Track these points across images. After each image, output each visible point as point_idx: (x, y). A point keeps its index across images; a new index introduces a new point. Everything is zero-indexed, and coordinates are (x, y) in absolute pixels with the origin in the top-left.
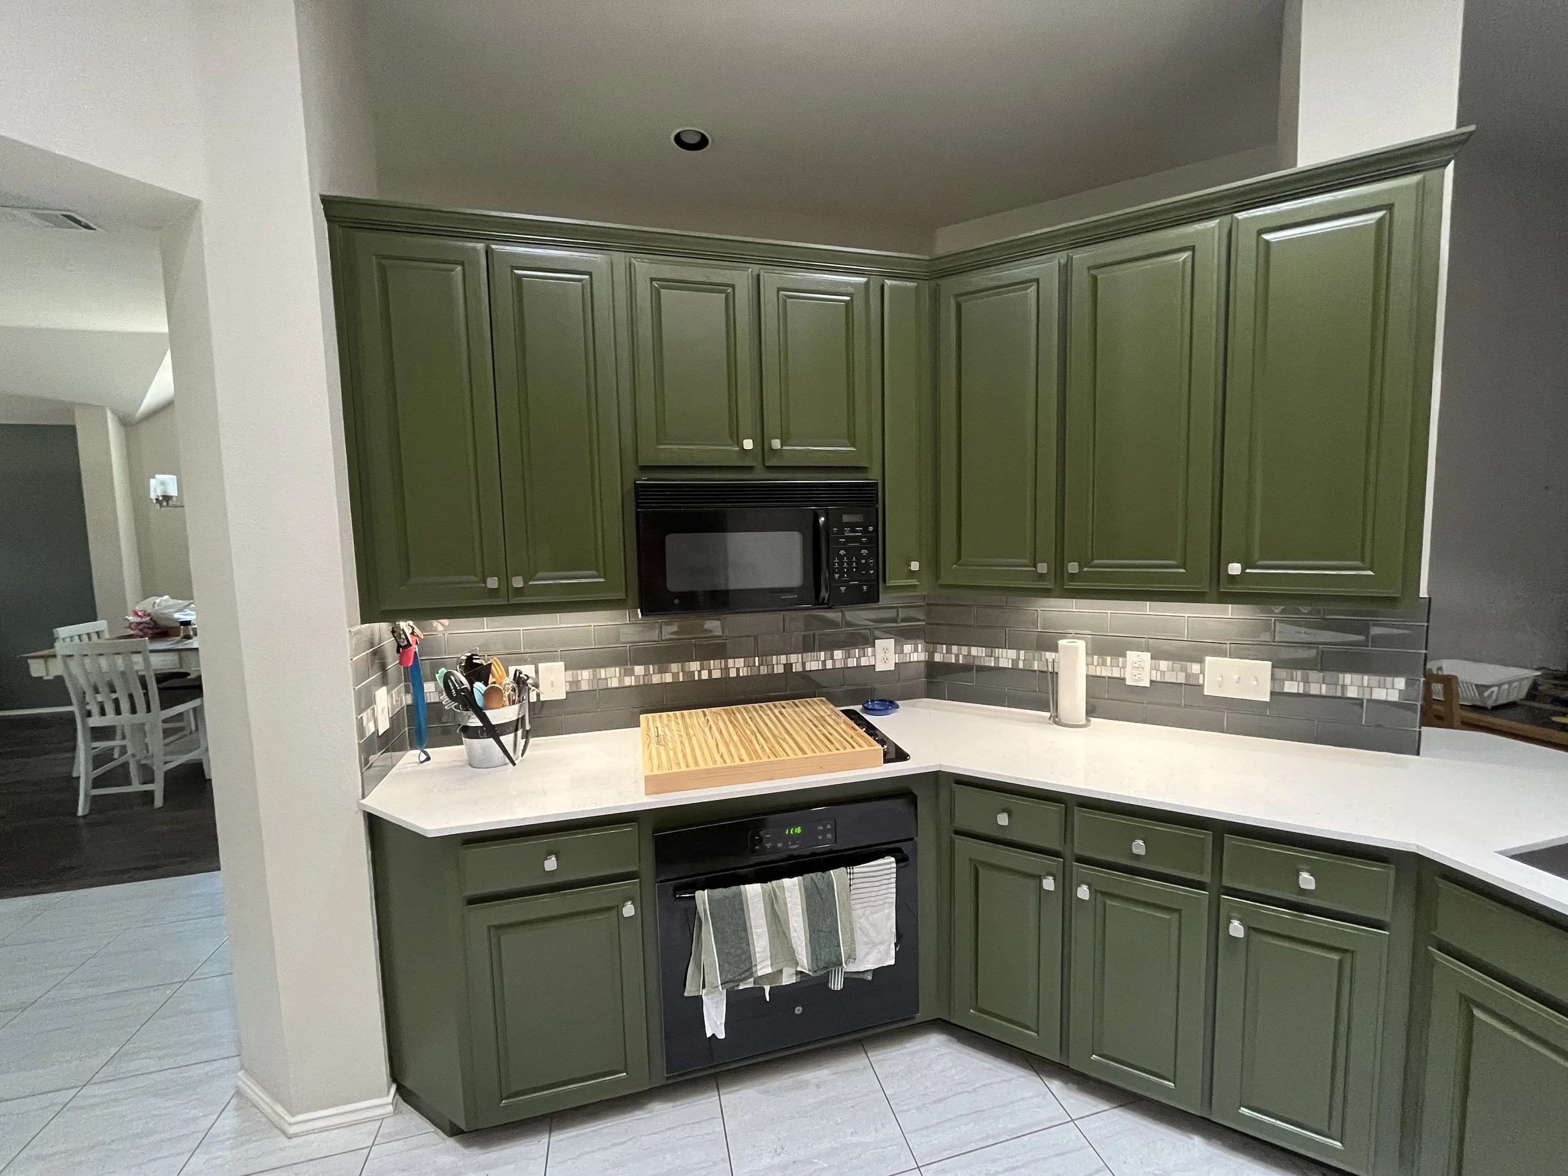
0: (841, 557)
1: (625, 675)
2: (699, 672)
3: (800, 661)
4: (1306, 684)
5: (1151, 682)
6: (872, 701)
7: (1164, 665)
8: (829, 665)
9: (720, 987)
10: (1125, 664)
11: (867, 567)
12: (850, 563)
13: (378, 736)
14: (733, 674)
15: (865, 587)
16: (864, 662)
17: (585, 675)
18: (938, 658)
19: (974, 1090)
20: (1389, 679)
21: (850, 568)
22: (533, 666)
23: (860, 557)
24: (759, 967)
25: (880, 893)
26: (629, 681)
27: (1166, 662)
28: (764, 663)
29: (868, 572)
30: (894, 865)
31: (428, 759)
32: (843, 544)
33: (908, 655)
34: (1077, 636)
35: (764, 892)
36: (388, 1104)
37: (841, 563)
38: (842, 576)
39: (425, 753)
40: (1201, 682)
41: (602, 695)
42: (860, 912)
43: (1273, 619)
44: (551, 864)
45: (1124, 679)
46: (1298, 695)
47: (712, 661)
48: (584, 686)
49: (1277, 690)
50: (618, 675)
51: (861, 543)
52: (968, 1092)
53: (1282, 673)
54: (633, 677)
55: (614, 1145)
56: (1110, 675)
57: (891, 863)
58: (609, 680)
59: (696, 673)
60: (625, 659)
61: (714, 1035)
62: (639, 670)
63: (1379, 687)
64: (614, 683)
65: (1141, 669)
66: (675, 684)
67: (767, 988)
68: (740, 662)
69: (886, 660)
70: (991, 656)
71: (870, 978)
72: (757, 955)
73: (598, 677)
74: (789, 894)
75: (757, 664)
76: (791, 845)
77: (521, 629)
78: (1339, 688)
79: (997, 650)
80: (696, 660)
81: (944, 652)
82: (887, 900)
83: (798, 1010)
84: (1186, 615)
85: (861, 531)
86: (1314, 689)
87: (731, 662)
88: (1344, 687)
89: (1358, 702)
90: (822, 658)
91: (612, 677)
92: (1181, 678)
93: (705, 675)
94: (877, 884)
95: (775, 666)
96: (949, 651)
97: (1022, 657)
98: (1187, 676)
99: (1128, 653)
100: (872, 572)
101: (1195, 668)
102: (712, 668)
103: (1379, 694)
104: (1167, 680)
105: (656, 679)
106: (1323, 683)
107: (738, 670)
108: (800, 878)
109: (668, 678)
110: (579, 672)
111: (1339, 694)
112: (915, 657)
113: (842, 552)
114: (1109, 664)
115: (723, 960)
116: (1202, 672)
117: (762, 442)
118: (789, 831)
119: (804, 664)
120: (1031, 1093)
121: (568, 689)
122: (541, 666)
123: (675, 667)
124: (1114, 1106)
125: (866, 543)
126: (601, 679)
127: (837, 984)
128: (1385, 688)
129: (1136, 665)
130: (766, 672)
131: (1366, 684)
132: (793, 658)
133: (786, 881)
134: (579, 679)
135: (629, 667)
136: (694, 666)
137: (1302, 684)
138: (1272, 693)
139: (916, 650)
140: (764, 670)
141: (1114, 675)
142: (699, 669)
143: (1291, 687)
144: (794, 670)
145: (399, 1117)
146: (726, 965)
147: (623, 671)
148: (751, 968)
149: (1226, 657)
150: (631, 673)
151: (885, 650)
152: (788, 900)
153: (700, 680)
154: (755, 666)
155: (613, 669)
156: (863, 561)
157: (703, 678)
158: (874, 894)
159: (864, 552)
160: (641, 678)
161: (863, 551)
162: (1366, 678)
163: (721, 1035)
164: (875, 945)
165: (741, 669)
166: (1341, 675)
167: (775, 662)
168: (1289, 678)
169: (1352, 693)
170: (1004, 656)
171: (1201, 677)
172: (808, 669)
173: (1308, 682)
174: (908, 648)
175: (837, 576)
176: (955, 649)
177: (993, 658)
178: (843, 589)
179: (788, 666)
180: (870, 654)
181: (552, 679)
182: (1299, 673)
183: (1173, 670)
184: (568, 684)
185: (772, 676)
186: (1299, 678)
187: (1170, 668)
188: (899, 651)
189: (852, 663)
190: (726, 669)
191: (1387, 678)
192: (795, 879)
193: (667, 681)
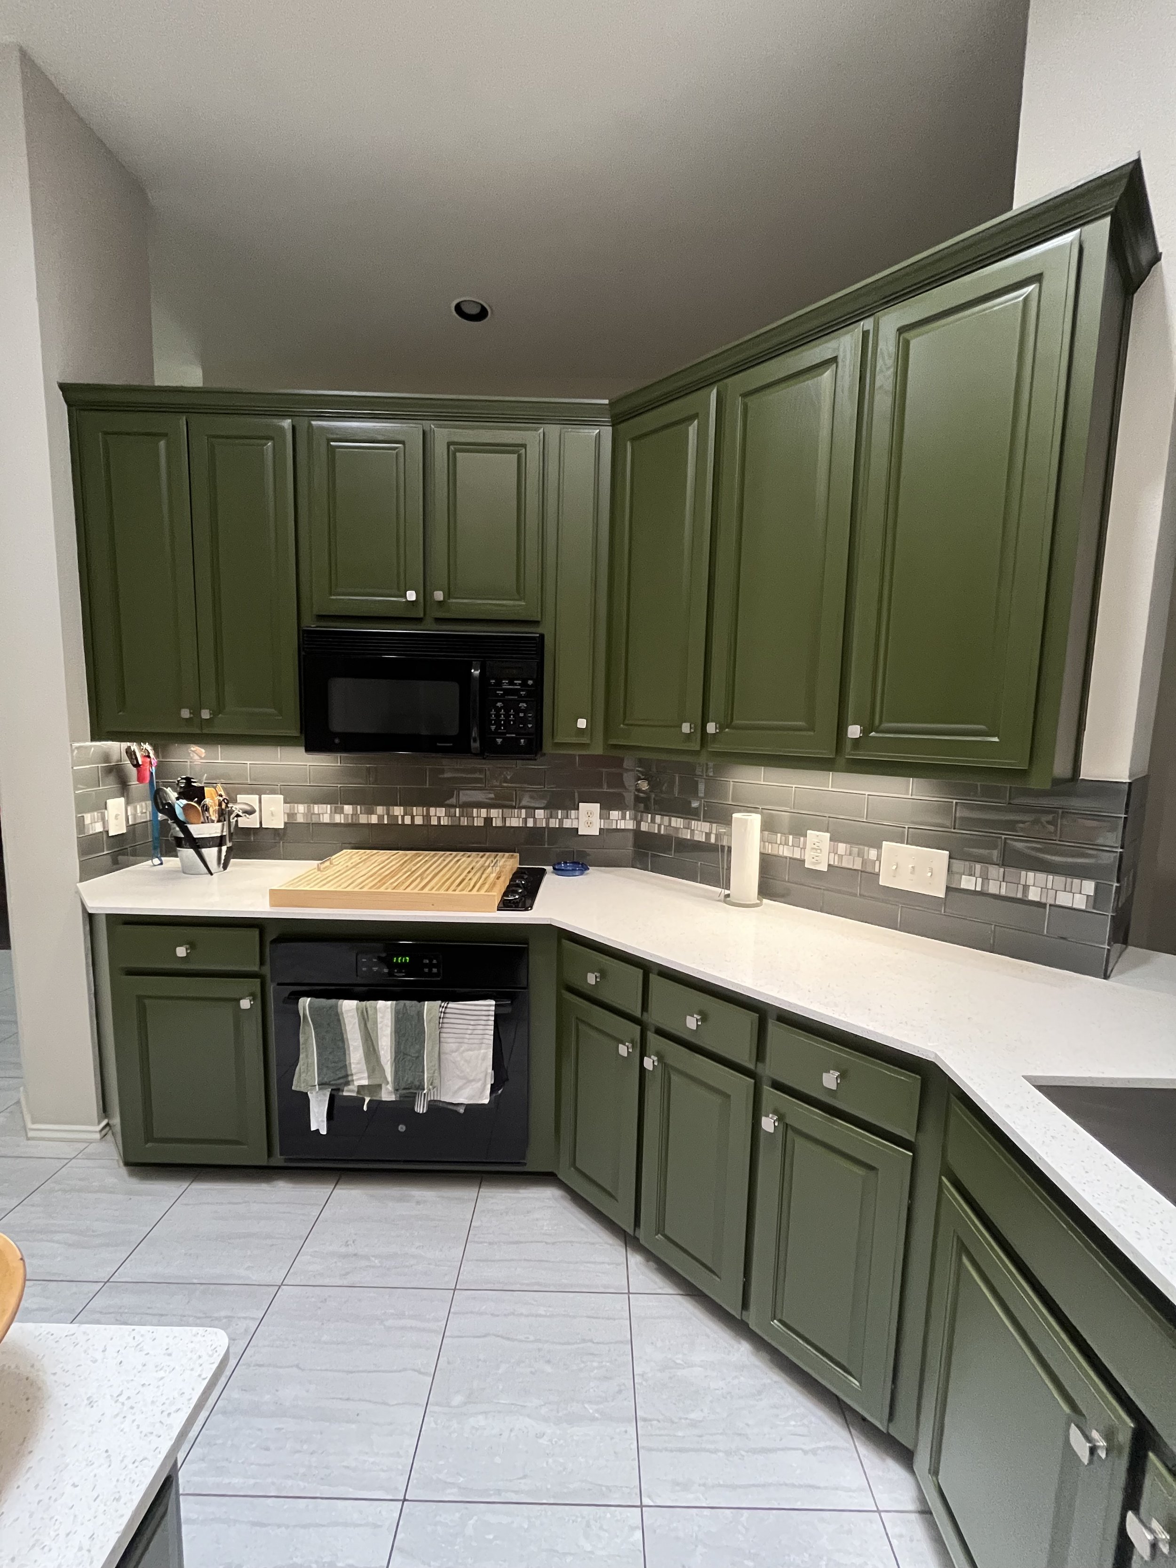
0: (498, 710)
1: (336, 813)
2: (403, 817)
3: (501, 816)
4: (986, 881)
5: (829, 865)
6: (565, 863)
7: (842, 847)
8: (530, 823)
9: (317, 1087)
10: (805, 843)
11: (524, 721)
12: (507, 716)
13: (108, 837)
14: (434, 822)
15: (522, 741)
16: (567, 824)
17: (301, 808)
18: (644, 827)
19: (553, 1244)
20: (1076, 881)
21: (507, 721)
22: (257, 797)
23: (518, 710)
24: (355, 1078)
25: (476, 1032)
26: (339, 819)
27: (844, 845)
28: (465, 814)
29: (525, 725)
30: (493, 1008)
31: (161, 864)
32: (500, 696)
33: (614, 822)
34: (754, 810)
35: (357, 1009)
36: (96, 1132)
37: (498, 715)
38: (499, 727)
39: (161, 860)
40: (877, 870)
41: (315, 828)
42: (454, 1046)
43: (955, 801)
44: (181, 952)
45: (804, 861)
46: (974, 892)
47: (415, 808)
48: (300, 819)
49: (954, 886)
50: (329, 812)
51: (520, 696)
52: (546, 1243)
53: (958, 865)
54: (342, 815)
55: (229, 1203)
56: (791, 856)
57: (490, 1005)
58: (321, 816)
59: (400, 818)
60: (335, 799)
61: (318, 1130)
62: (348, 809)
63: (1065, 891)
64: (326, 819)
65: (819, 851)
66: (379, 826)
67: (367, 1100)
68: (441, 811)
69: (589, 824)
70: (688, 829)
71: (462, 1111)
72: (353, 1066)
73: (312, 812)
74: (381, 1015)
75: (457, 815)
76: (397, 972)
77: (248, 762)
78: (1021, 888)
79: (693, 822)
80: (401, 805)
81: (649, 821)
82: (485, 1041)
83: (402, 1128)
84: (867, 793)
85: (520, 685)
86: (993, 888)
87: (432, 810)
88: (1026, 888)
89: (1040, 905)
90: (523, 816)
91: (325, 813)
92: (858, 866)
93: (408, 820)
94: (472, 1023)
95: (476, 819)
96: (653, 821)
97: (714, 832)
98: (864, 862)
99: (809, 832)
100: (530, 726)
101: (873, 853)
102: (415, 814)
103: (1064, 899)
104: (844, 865)
105: (363, 819)
106: (1003, 881)
107: (439, 818)
108: (394, 1002)
109: (374, 819)
110: (296, 805)
111: (1020, 896)
112: (622, 825)
113: (499, 704)
114: (790, 844)
115: (322, 1065)
116: (879, 858)
117: (425, 594)
118: (397, 960)
119: (504, 819)
120: (607, 1260)
121: (286, 820)
122: (263, 796)
123: (380, 810)
124: (681, 1293)
125: (525, 696)
126: (314, 814)
127: (421, 1108)
128: (1071, 892)
129: (815, 846)
130: (466, 824)
131: (1049, 886)
132: (494, 813)
133: (381, 1003)
134: (296, 812)
135: (339, 805)
136: (398, 811)
137: (980, 880)
138: (948, 889)
139: (624, 818)
140: (464, 822)
141: (795, 856)
142: (402, 814)
143: (968, 883)
144: (494, 825)
145: (103, 1143)
146: (325, 1070)
147: (333, 808)
148: (347, 1076)
149: (902, 842)
150: (341, 811)
151: (589, 814)
152: (379, 1020)
153: (403, 824)
154: (455, 816)
155: (325, 806)
156: (521, 715)
157: (406, 823)
158: (469, 1032)
159: (523, 705)
160: (350, 817)
161: (521, 705)
162: (1050, 877)
163: (324, 1132)
164: (470, 1081)
165: (442, 818)
166: (1023, 873)
167: (475, 815)
168: (967, 872)
169: (1034, 895)
170: (699, 829)
171: (877, 863)
172: (508, 824)
173: (987, 879)
174: (615, 814)
175: (493, 728)
176: (658, 818)
177: (689, 831)
178: (499, 741)
179: (488, 820)
180: (573, 817)
181: (272, 809)
182: (978, 867)
183: (850, 854)
184: (286, 816)
185: (471, 828)
186: (978, 873)
187: (848, 852)
188: (604, 816)
189: (554, 823)
190: (427, 817)
191: (1075, 880)
192: (389, 1003)
193: (373, 822)
